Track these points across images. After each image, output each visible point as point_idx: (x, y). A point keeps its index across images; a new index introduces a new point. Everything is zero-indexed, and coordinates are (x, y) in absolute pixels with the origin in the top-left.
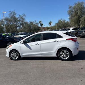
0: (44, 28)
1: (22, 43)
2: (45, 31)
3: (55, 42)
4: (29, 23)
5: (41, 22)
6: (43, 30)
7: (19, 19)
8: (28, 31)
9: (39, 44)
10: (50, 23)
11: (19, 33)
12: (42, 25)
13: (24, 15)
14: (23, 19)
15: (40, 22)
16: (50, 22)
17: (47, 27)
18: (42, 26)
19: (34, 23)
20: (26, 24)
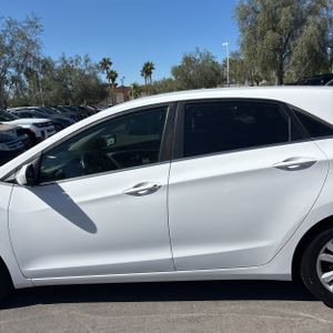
0: (123, 89)
1: (14, 182)
2: (127, 99)
3: (286, 168)
4: (58, 65)
5: (110, 63)
6: (120, 96)
7: (7, 43)
8: (57, 101)
9: (152, 190)
10: (148, 70)
11: (11, 110)
12: (113, 76)
13: (33, 24)
14: (31, 43)
15: (106, 64)
16: (147, 65)
17: (135, 87)
18: (114, 80)
19: (81, 66)
20: (44, 67)
